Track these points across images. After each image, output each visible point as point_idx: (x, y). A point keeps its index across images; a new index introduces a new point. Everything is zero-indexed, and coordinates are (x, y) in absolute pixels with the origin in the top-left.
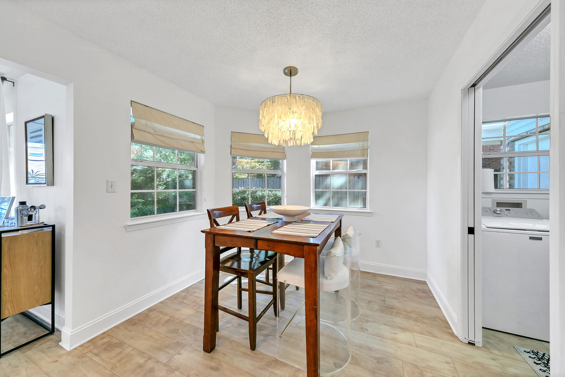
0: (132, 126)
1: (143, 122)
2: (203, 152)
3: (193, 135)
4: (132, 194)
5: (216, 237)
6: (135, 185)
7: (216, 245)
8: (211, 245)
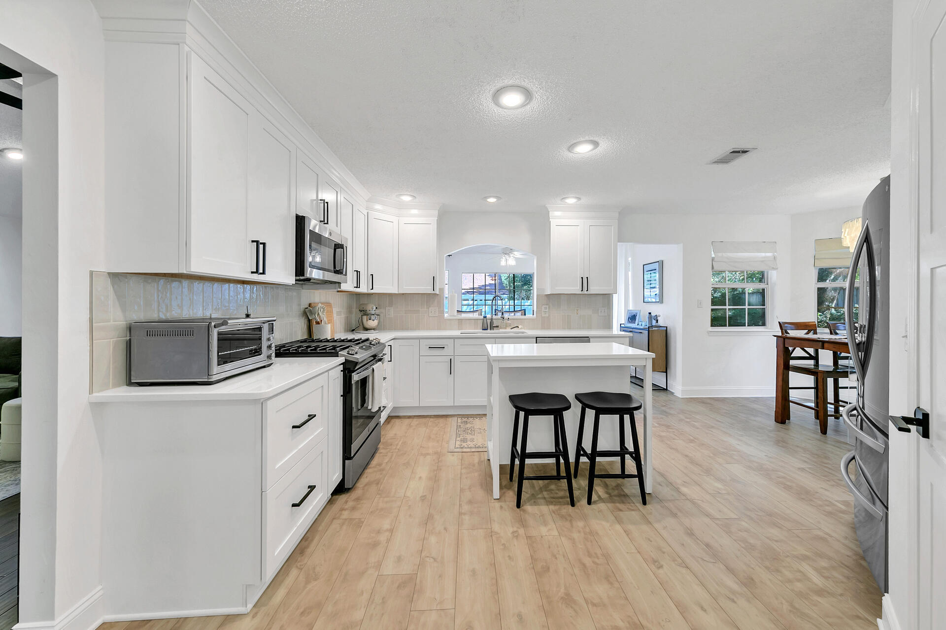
0: (713, 259)
1: (720, 254)
2: (773, 269)
3: (763, 254)
4: (712, 310)
5: (786, 340)
6: (714, 302)
7: (786, 346)
8: (782, 346)
